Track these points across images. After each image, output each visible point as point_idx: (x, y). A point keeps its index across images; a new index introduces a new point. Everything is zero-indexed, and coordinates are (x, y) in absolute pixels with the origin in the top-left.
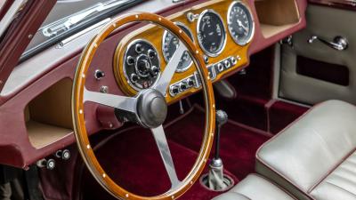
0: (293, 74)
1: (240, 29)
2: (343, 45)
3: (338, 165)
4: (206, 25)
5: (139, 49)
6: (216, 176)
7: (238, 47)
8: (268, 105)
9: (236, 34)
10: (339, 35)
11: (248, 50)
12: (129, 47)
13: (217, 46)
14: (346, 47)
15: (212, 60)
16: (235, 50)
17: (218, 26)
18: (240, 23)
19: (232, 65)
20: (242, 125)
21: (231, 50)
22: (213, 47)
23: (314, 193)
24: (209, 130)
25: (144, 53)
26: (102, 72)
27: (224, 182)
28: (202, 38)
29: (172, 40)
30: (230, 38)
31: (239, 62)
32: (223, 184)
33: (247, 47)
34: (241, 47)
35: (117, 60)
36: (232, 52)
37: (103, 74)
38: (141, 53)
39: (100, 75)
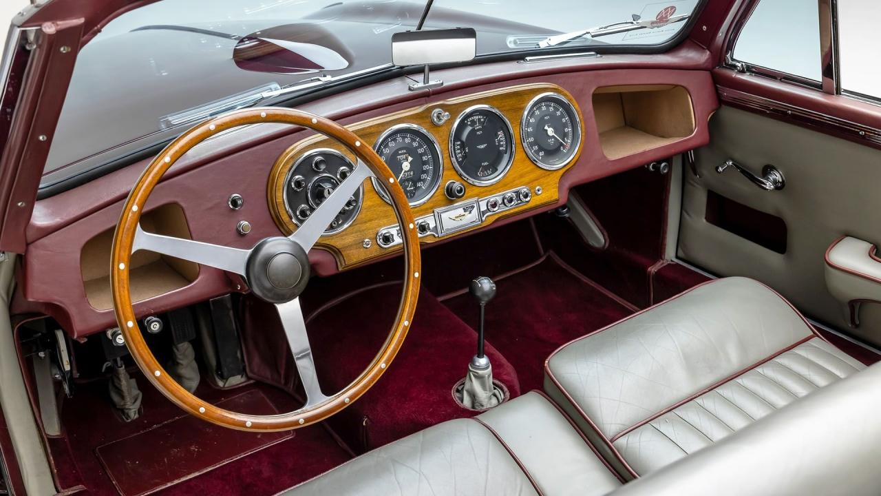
0: (699, 222)
1: (551, 141)
2: (775, 182)
3: (692, 399)
4: (473, 131)
5: (317, 164)
6: (476, 386)
7: (539, 172)
8: (653, 269)
9: (541, 149)
10: (771, 163)
12: (306, 154)
13: (493, 167)
14: (779, 187)
15: (476, 190)
16: (533, 176)
17: (501, 134)
18: (550, 131)
19: (520, 202)
20: (611, 295)
21: (522, 176)
22: (486, 168)
23: (622, 442)
24: (402, 315)
25: (330, 173)
26: (240, 199)
27: (495, 395)
28: (461, 153)
29: (396, 153)
30: (524, 155)
31: (536, 197)
32: (490, 398)
33: (561, 172)
34: (549, 173)
35: (273, 180)
36: (526, 179)
37: (239, 202)
38: (323, 172)
39: (234, 202)
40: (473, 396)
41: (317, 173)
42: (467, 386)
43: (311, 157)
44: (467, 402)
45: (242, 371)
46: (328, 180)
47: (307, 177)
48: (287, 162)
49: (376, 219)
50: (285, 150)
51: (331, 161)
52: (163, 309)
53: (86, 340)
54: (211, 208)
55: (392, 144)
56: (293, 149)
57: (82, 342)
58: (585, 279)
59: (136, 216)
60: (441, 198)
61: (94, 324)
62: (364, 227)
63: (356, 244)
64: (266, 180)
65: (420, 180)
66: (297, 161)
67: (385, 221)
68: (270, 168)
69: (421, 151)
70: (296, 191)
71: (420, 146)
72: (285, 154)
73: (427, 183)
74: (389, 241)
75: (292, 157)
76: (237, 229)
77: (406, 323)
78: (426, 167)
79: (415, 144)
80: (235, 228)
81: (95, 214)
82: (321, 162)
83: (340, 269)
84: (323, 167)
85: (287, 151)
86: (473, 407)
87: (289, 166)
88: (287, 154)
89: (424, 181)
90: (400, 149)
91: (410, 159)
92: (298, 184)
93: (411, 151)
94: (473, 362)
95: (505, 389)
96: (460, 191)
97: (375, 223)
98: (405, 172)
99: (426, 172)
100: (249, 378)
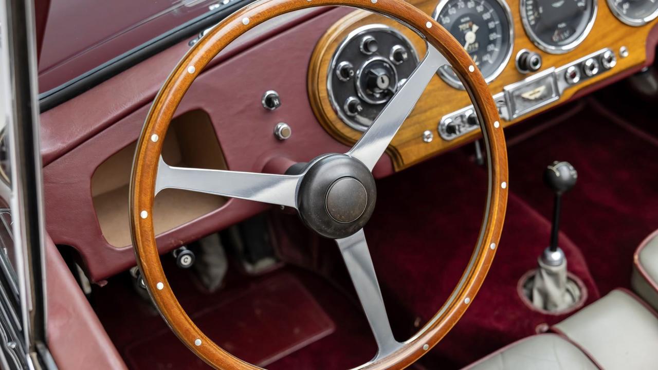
5: (367, 45)
6: (549, 284)
7: (623, 30)
9: (624, 1)
11: (651, 33)
13: (571, 29)
15: (552, 60)
16: (617, 35)
19: (603, 69)
21: (604, 36)
22: (563, 31)
24: (486, 236)
25: (381, 55)
26: (276, 98)
27: (568, 291)
28: (534, 14)
29: (458, 22)
30: (607, 10)
31: (622, 61)
32: (563, 296)
33: (649, 27)
34: (634, 29)
35: (314, 70)
36: (609, 40)
37: (276, 102)
38: (374, 54)
39: (269, 101)
40: (545, 296)
41: (367, 57)
42: (538, 283)
43: (358, 38)
44: (537, 303)
45: (270, 254)
46: (379, 64)
47: (356, 64)
48: (329, 47)
49: (436, 106)
50: (325, 32)
51: (383, 39)
52: (193, 238)
53: (106, 283)
54: (242, 112)
55: (452, 11)
56: (336, 30)
57: (102, 285)
58: (632, 129)
59: (157, 148)
60: (511, 72)
61: (114, 265)
62: (423, 117)
63: (414, 139)
64: (304, 70)
65: (486, 52)
66: (341, 44)
67: (448, 107)
68: (309, 54)
69: (486, 16)
70: (342, 82)
71: (486, 10)
72: (326, 35)
73: (495, 55)
74: (455, 132)
75: (336, 40)
76: (275, 134)
77: (493, 246)
78: (493, 36)
79: (480, 9)
80: (272, 132)
81: (104, 132)
82: (372, 42)
83: (397, 170)
84: (374, 49)
85: (329, 31)
86: (545, 307)
87: (333, 51)
88: (330, 36)
89: (491, 53)
90: (463, 17)
91: (475, 28)
92: (345, 71)
93: (475, 19)
94: (544, 258)
95: (580, 283)
96: (535, 64)
97: (435, 111)
98: (470, 44)
99: (494, 42)
100: (278, 261)
